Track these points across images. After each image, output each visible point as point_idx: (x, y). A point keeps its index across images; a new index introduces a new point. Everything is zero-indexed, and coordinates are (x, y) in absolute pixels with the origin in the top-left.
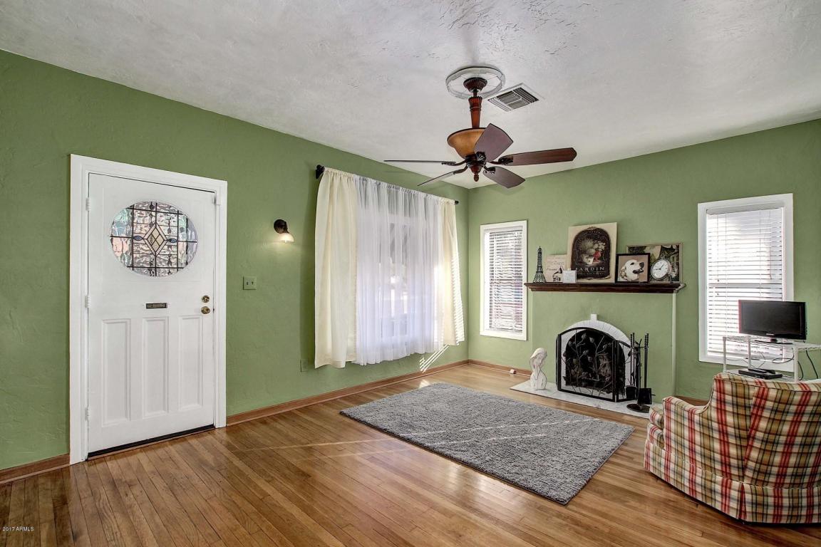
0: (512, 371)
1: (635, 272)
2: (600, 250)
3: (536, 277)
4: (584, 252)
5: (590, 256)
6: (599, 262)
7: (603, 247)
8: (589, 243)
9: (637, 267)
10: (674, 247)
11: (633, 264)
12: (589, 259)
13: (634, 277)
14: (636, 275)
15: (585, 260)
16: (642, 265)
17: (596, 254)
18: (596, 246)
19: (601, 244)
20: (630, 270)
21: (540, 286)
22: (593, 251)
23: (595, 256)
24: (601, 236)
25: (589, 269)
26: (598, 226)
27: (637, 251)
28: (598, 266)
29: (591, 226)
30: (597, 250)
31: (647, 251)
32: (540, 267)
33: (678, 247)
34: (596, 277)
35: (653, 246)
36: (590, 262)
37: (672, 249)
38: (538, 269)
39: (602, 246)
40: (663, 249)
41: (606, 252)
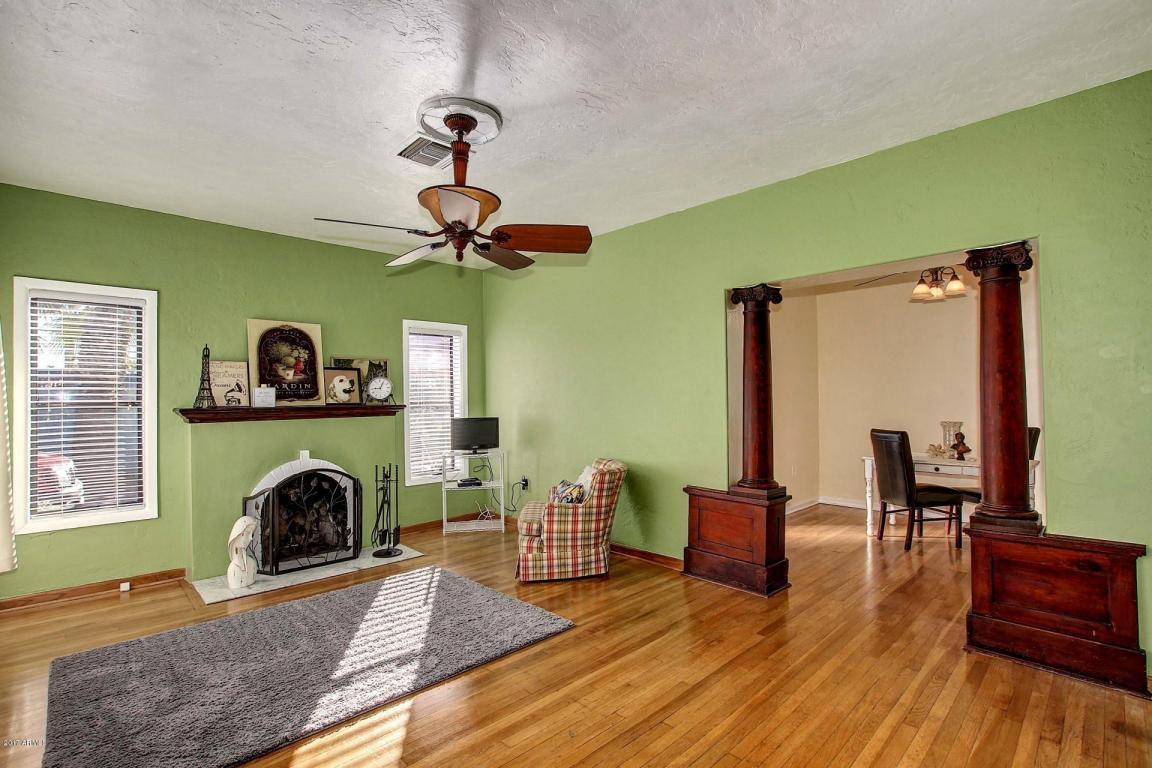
0: (125, 587)
1: (345, 391)
2: (302, 360)
3: (200, 398)
4: (279, 361)
5: (289, 367)
6: (302, 376)
7: (306, 356)
8: (284, 349)
9: (347, 385)
10: (382, 364)
11: (341, 381)
12: (288, 372)
13: (344, 398)
14: (347, 395)
15: (281, 372)
16: (352, 382)
17: (296, 364)
18: (296, 354)
19: (302, 351)
20: (339, 387)
21: (202, 413)
22: (292, 361)
23: (295, 367)
24: (301, 339)
25: (289, 386)
26: (296, 325)
27: (342, 365)
28: (302, 382)
29: (285, 323)
30: (296, 358)
31: (355, 365)
32: (205, 378)
33: (386, 363)
34: (300, 397)
35: (362, 360)
36: (290, 375)
37: (379, 366)
38: (202, 383)
39: (304, 355)
40: (371, 364)
41: (311, 363)
